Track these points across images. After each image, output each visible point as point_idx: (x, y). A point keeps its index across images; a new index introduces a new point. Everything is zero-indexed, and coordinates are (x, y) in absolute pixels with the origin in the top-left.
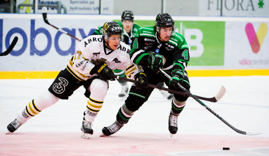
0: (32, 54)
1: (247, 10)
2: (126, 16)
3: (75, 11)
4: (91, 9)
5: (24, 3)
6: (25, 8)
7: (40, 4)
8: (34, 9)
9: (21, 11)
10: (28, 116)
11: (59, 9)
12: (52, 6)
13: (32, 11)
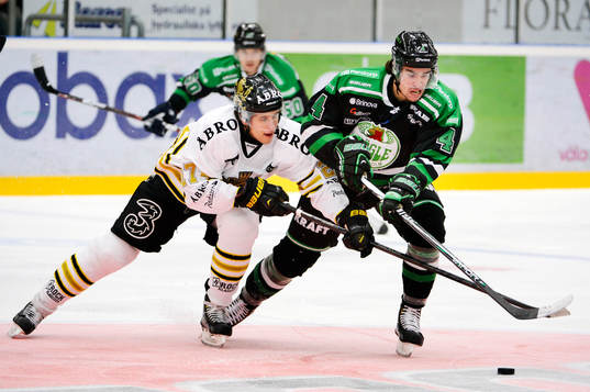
0: (60, 134)
1: (578, 28)
2: (244, 39)
3: (164, 32)
4: (202, 27)
5: (42, 13)
6: (44, 24)
7: (80, 16)
8: (65, 25)
9: (34, 31)
10: (62, 298)
11: (126, 26)
12: (110, 21)
13: (61, 31)
